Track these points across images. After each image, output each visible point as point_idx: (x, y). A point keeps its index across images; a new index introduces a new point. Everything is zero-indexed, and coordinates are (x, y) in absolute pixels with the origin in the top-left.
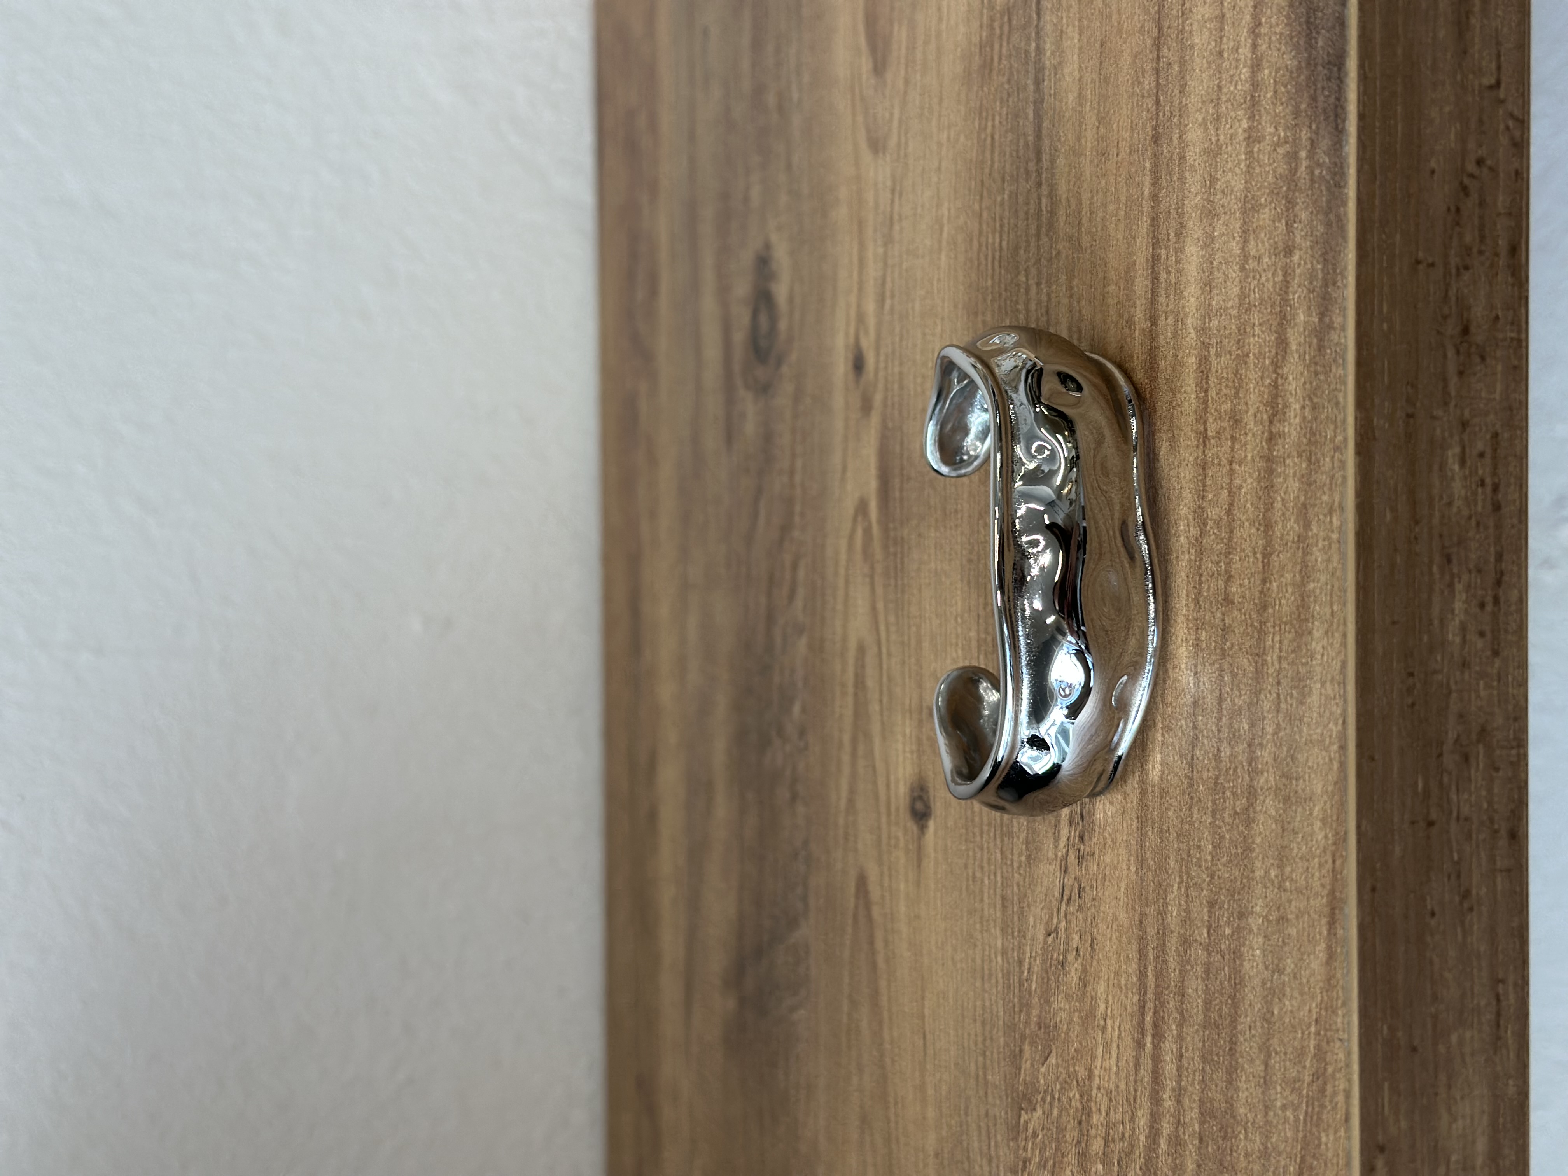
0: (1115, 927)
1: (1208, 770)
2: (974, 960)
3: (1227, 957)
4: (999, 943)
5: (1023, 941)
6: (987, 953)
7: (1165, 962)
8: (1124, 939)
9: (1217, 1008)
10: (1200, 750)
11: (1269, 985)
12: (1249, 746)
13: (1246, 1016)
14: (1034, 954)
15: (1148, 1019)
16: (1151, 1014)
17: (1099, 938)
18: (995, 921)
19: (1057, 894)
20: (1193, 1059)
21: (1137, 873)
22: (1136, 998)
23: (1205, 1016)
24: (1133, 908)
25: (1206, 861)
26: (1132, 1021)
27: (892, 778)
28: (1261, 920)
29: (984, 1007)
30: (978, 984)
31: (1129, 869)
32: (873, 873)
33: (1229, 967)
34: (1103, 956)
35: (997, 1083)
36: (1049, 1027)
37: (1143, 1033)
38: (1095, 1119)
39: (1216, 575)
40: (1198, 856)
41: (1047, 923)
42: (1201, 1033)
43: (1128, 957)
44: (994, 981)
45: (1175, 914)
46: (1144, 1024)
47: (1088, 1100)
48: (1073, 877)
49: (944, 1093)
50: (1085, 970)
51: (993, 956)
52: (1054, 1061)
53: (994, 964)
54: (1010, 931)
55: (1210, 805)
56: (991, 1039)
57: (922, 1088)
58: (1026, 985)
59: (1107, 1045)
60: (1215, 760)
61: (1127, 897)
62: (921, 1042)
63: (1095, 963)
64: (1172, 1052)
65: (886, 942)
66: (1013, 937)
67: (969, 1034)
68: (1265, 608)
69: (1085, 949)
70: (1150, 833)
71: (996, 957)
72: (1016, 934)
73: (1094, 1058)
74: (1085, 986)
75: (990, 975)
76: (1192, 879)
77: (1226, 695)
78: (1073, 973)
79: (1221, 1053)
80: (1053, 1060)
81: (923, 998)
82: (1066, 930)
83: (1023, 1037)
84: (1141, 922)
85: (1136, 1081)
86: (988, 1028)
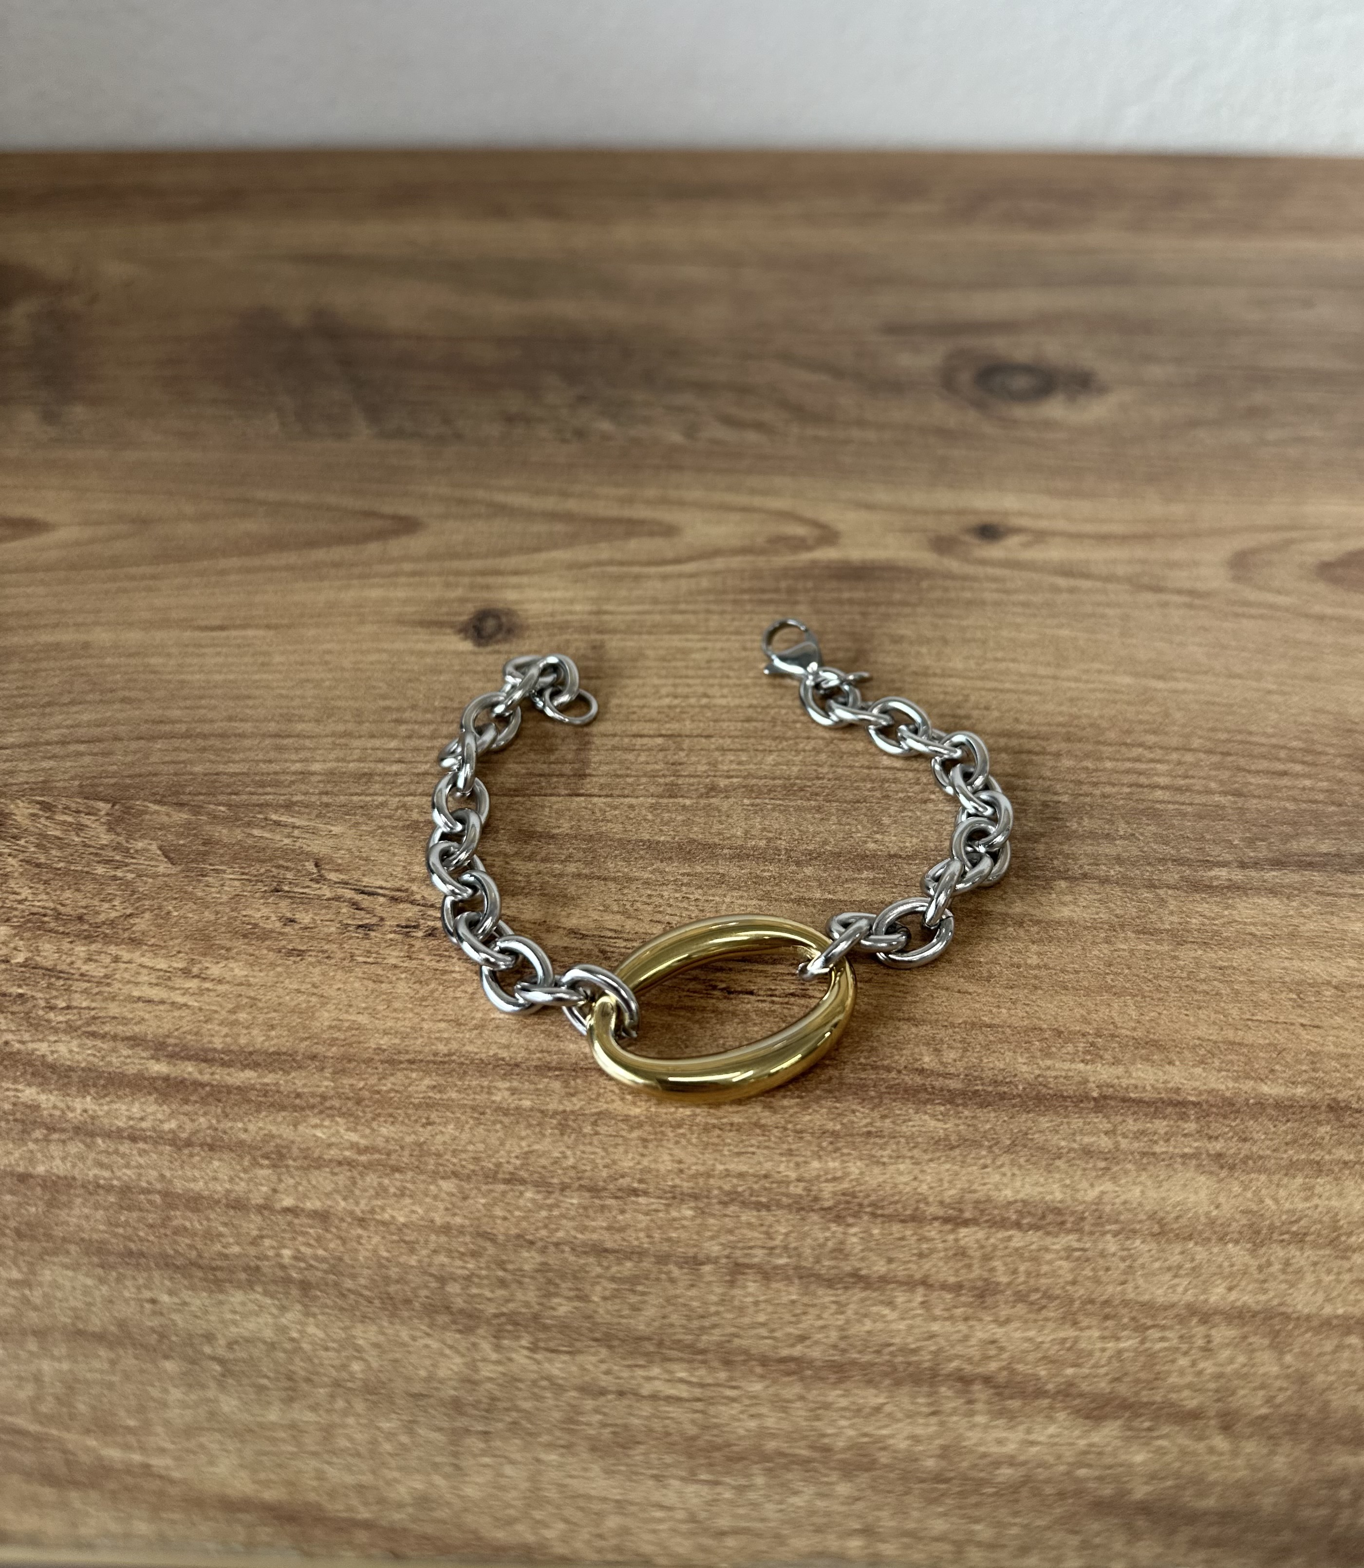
0: (314, 999)
1: (505, 1219)
2: (301, 719)
3: (252, 1251)
4: (316, 767)
5: (315, 812)
6: (308, 743)
7: (259, 1107)
8: (296, 1020)
9: (188, 1224)
10: (533, 1201)
11: (207, 1350)
12: (536, 1317)
13: (171, 1293)
14: (296, 833)
15: (189, 1070)
16: (197, 1076)
17: (302, 966)
18: (343, 760)
19: (366, 881)
20: (127, 1166)
21: (379, 1050)
22: (218, 1043)
23: (179, 1196)
24: (333, 1042)
25: (383, 1209)
26: (189, 1032)
27: (525, 580)
28: (295, 1335)
29: (242, 736)
30: (272, 727)
31: (385, 1033)
32: (417, 544)
33: (238, 1256)
34: (279, 975)
35: (152, 759)
36: (204, 861)
37: (173, 1057)
38: (81, 949)
39: (771, 1244)
40: (392, 1190)
41: (331, 860)
42: (159, 1186)
43: (273, 1027)
44: (272, 755)
45: (319, 1133)
46: (183, 1059)
47: (106, 935)
48: (384, 915)
49: (153, 661)
50: (266, 935)
51: (303, 755)
52: (161, 869)
53: (294, 757)
54: (329, 787)
55: (458, 1220)
56: (204, 749)
57: (165, 623)
58: (260, 816)
59: (165, 979)
60: (518, 1236)
61: (350, 1028)
62: (217, 622)
63: (272, 956)
64: (142, 1119)
65: (336, 565)
66: (321, 793)
67: (215, 708)
68: (727, 1363)
69: (293, 938)
70: (427, 1082)
71: (301, 761)
72: (325, 799)
73: (155, 949)
74: (245, 936)
75: (279, 749)
76: (361, 1174)
77: (605, 1264)
78: (265, 911)
79: (130, 1230)
80: (163, 867)
81: (268, 627)
82: (319, 897)
83: (197, 810)
84: (314, 1057)
85: (115, 1038)
86: (218, 743)
